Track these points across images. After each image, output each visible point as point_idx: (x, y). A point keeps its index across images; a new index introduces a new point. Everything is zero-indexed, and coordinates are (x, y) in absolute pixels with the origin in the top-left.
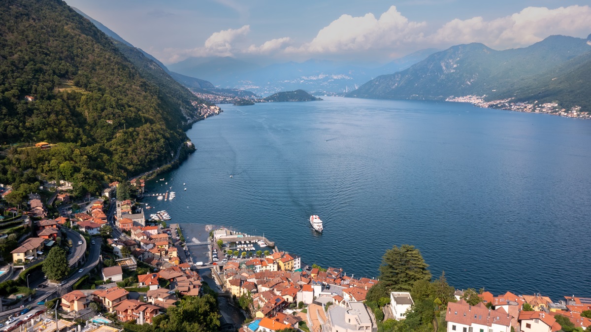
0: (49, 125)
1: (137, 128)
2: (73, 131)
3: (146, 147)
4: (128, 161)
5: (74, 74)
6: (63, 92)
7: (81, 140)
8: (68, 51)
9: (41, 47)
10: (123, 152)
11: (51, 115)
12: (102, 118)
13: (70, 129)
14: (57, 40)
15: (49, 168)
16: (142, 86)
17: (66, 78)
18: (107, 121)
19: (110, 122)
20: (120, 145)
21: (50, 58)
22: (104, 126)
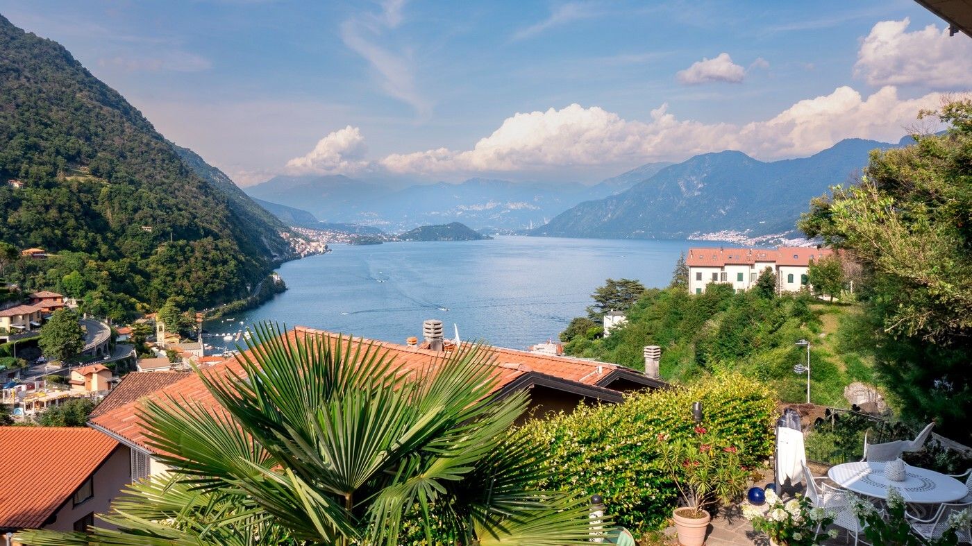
0: (47, 224)
1: (192, 242)
2: (86, 237)
3: (205, 270)
4: (176, 289)
5: (91, 156)
6: (72, 181)
7: (99, 252)
8: (81, 126)
9: (37, 114)
10: (168, 275)
11: (51, 211)
12: (135, 222)
13: (82, 233)
14: (63, 110)
15: (44, 281)
16: (200, 188)
17: (76, 162)
18: (143, 227)
19: (149, 229)
20: (162, 264)
21: (51, 131)
22: (138, 235)
